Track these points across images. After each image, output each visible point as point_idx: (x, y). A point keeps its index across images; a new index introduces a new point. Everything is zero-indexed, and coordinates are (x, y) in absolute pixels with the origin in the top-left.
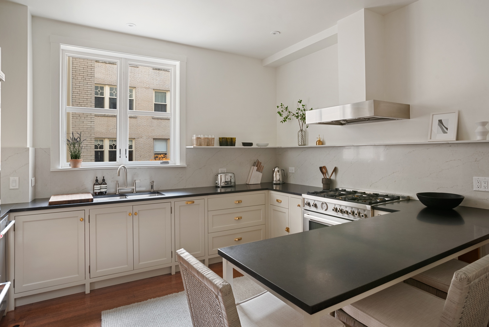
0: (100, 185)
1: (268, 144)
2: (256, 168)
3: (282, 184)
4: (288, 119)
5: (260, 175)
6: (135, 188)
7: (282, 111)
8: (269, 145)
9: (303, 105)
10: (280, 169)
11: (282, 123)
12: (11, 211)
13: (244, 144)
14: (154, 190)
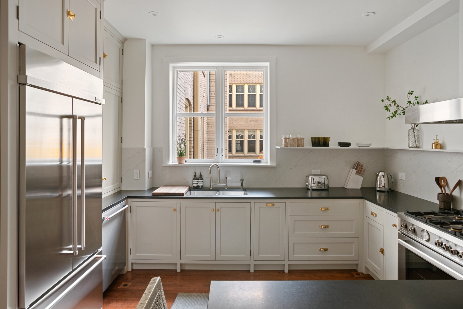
0: (197, 179)
1: (370, 145)
2: (355, 171)
3: (388, 192)
4: (398, 114)
5: (360, 179)
6: (226, 184)
7: (390, 105)
8: (372, 145)
9: (415, 97)
10: (385, 174)
11: (389, 119)
12: (129, 197)
13: (341, 144)
14: (244, 187)
